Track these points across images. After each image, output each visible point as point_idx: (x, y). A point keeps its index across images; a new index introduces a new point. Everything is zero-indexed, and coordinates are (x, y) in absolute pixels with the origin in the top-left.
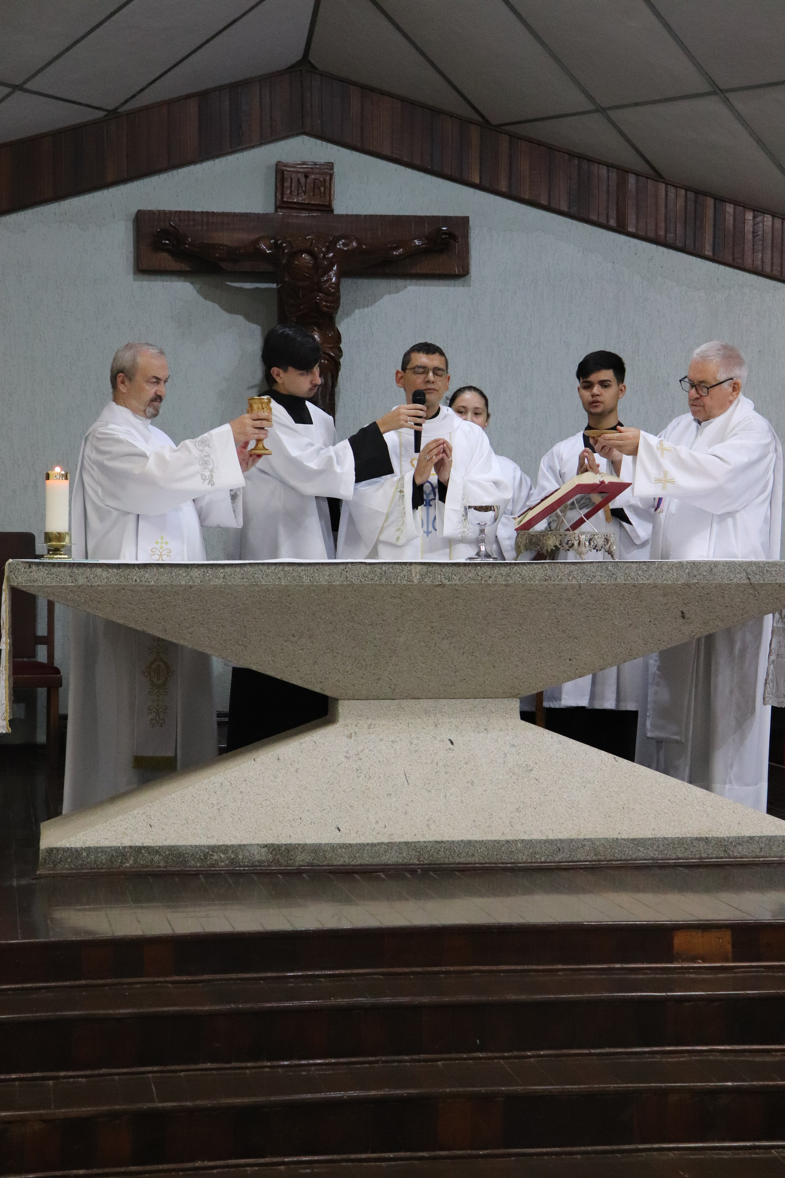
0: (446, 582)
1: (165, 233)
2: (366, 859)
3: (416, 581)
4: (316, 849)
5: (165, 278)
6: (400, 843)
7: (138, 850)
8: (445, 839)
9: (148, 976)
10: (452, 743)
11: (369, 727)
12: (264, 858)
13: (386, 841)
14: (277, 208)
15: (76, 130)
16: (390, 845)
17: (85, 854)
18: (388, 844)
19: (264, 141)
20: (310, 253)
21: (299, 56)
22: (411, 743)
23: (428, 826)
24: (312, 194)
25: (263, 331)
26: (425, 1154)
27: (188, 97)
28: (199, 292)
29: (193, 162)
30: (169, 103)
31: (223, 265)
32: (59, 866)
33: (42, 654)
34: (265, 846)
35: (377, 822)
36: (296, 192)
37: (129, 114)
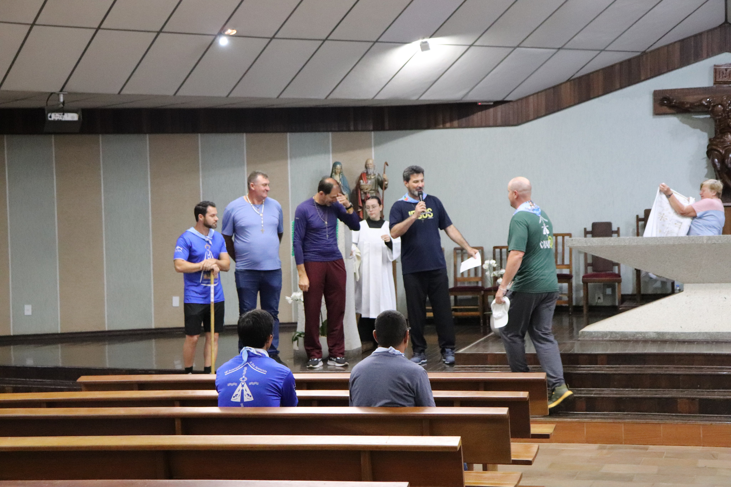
0: (716, 242)
1: (665, 98)
2: (691, 338)
3: (705, 242)
4: (673, 334)
5: (666, 116)
6: (703, 333)
7: (611, 333)
8: (720, 331)
9: (599, 365)
10: (725, 298)
11: (695, 293)
12: (655, 336)
13: (698, 332)
14: (714, 84)
15: (629, 60)
16: (700, 333)
17: (594, 333)
18: (699, 333)
19: (708, 56)
20: (721, 105)
21: (723, 20)
22: (710, 298)
23: (714, 327)
24: (728, 77)
25: (709, 135)
26: (674, 414)
27: (675, 42)
28: (681, 121)
29: (678, 68)
30: (668, 46)
31: (690, 109)
32: (586, 337)
33: (616, 270)
34: (655, 332)
35: (695, 325)
36: (722, 77)
37: (651, 52)
